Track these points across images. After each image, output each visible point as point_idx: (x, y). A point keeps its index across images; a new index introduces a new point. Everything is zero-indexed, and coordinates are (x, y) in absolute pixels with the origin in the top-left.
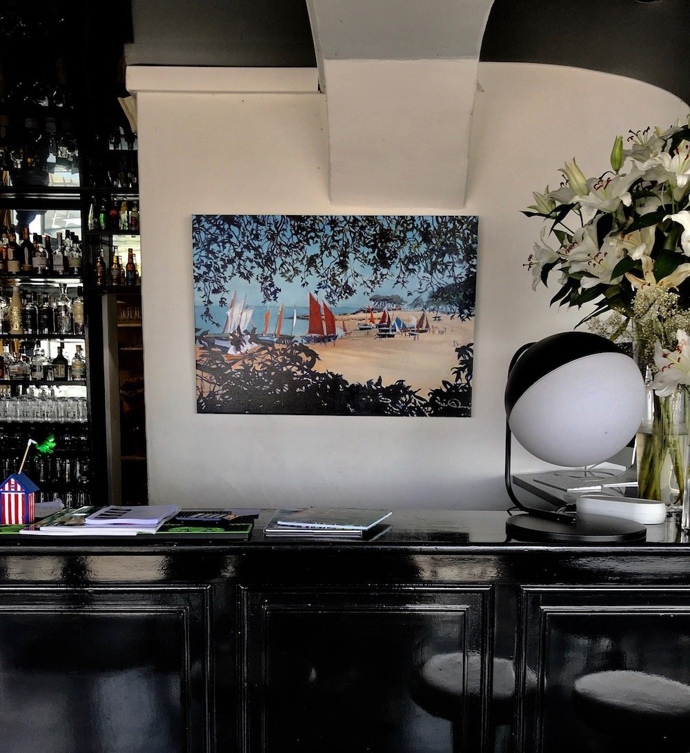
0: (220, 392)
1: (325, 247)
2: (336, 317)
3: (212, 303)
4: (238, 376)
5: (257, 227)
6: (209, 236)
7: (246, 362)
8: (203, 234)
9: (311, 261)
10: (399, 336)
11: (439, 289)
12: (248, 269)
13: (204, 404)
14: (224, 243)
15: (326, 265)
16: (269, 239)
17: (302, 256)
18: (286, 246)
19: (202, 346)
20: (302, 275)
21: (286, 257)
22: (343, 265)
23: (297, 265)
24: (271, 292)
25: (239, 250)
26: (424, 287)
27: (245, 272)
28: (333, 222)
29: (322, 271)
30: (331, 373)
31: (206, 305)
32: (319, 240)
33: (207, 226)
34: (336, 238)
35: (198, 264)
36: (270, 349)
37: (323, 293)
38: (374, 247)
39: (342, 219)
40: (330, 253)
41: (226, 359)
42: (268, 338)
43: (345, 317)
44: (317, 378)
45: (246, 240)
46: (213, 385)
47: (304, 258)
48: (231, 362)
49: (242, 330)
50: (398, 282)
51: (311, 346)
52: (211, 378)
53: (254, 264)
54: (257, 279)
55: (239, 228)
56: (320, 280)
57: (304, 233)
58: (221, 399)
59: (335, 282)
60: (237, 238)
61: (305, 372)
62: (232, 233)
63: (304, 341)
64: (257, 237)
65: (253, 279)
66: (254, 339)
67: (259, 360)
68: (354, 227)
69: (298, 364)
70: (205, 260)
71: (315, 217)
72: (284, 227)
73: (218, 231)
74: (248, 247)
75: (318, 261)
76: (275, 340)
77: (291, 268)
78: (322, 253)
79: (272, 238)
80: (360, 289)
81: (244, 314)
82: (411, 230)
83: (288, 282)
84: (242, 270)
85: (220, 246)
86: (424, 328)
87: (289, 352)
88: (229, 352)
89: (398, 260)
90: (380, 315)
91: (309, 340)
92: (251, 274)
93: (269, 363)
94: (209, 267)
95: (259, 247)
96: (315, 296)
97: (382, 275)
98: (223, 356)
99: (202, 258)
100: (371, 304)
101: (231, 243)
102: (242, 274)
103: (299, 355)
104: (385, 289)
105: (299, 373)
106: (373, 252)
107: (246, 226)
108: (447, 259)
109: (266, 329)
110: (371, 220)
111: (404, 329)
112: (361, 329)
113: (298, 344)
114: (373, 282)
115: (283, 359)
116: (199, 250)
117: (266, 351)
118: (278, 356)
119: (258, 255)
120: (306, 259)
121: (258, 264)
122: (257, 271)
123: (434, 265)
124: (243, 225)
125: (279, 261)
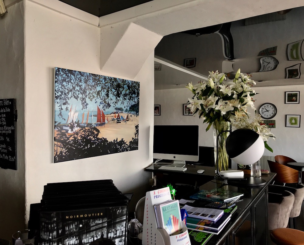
0: (64, 151)
1: (102, 88)
2: (105, 115)
3: (63, 109)
4: (72, 143)
5: (81, 76)
6: (63, 78)
7: (75, 136)
8: (60, 77)
9: (98, 93)
10: (122, 123)
11: (132, 106)
12: (77, 94)
13: (57, 158)
14: (68, 82)
15: (103, 95)
16: (85, 83)
17: (96, 91)
18: (90, 86)
19: (58, 130)
20: (95, 98)
21: (90, 91)
22: (107, 95)
23: (94, 94)
24: (85, 105)
25: (74, 86)
26: (128, 105)
27: (76, 96)
28: (105, 78)
29: (101, 97)
30: (103, 138)
31: (60, 110)
32: (101, 85)
33: (62, 73)
34: (106, 85)
35: (57, 91)
36: (84, 129)
37: (102, 106)
38: (116, 90)
39: (107, 78)
40: (104, 90)
41: (67, 135)
42: (83, 125)
43: (108, 116)
44: (99, 141)
45: (77, 82)
46: (62, 148)
47: (96, 92)
48: (69, 136)
49: (74, 122)
50: (122, 103)
51: (97, 128)
52: (61, 145)
53: (79, 93)
54: (80, 99)
55: (74, 76)
56: (101, 101)
57: (96, 81)
58: (65, 155)
59: (105, 102)
60: (74, 81)
61: (95, 138)
62: (71, 78)
63: (95, 125)
64: (81, 81)
65: (79, 99)
66: (78, 125)
67: (80, 135)
68: (111, 81)
69: (93, 135)
70: (61, 89)
71: (100, 75)
72: (90, 78)
73: (66, 76)
74: (77, 85)
75: (100, 93)
76: (86, 125)
77: (92, 95)
78: (102, 90)
79: (86, 82)
80: (112, 105)
81: (75, 114)
82: (125, 85)
83: (91, 101)
84: (75, 95)
85: (67, 83)
86: (128, 119)
87: (90, 130)
88: (69, 132)
89: (122, 95)
90: (117, 115)
91: (97, 125)
92: (78, 97)
93: (83, 136)
94: (62, 92)
95: (82, 85)
96: (99, 107)
97: (118, 100)
98: (66, 134)
99: (59, 88)
100: (115, 111)
101: (71, 83)
102: (75, 97)
103: (94, 131)
104: (119, 105)
105: (93, 139)
106: (116, 92)
107: (77, 75)
108: (133, 96)
109: (83, 120)
110: (115, 79)
111: (124, 120)
112: (112, 120)
113: (93, 127)
114: (115, 102)
115: (88, 133)
116: (58, 84)
118: (86, 132)
119: (81, 89)
120: (97, 92)
121: (81, 92)
122: (80, 96)
123: (131, 97)
124: (76, 75)
125: (88, 92)
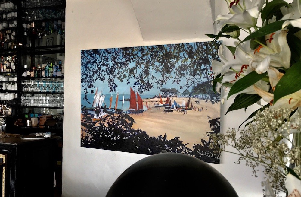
0: (90, 137)
1: (138, 63)
2: (143, 100)
3: (88, 93)
4: (98, 129)
5: (107, 54)
6: (87, 60)
7: (102, 122)
8: (85, 59)
9: (131, 71)
10: (176, 112)
11: (198, 85)
12: (103, 75)
13: (83, 142)
14: (93, 63)
15: (138, 73)
16: (112, 60)
17: (127, 68)
18: (120, 63)
19: (83, 114)
20: (127, 78)
21: (120, 69)
22: (147, 72)
23: (125, 73)
24: (113, 87)
25: (99, 66)
26: (189, 84)
27: (102, 77)
28: (142, 49)
29: (136, 76)
30: (140, 130)
31: (85, 94)
32: (135, 60)
33: (86, 55)
34: (143, 58)
35: (82, 74)
36: (112, 116)
37: (137, 87)
38: (162, 62)
39: (146, 48)
40: (140, 66)
41: (93, 120)
42: (111, 111)
43: (147, 100)
44: (134, 133)
45: (102, 61)
46: (87, 133)
47: (128, 69)
48: (95, 122)
49: (100, 106)
50: (175, 81)
51: (131, 115)
52: (86, 129)
54: (107, 80)
55: (100, 55)
56: (135, 80)
57: (128, 56)
58: (90, 141)
59: (143, 82)
60: (99, 60)
61: (128, 129)
62: (96, 58)
63: (128, 112)
64: (107, 60)
65: (105, 81)
66: (105, 111)
67: (107, 121)
68: (152, 52)
69: (124, 124)
70: (85, 72)
71: (133, 48)
72: (119, 54)
73: (91, 57)
74: (103, 65)
75: (135, 70)
76: (114, 111)
77: (122, 75)
78: (137, 66)
79: (114, 59)
80: (155, 85)
81: (101, 98)
82: (182, 51)
83: (120, 82)
85: (91, 65)
86: (190, 107)
87: (120, 118)
88: (94, 117)
89: (175, 69)
90: (165, 99)
91: (130, 112)
92: (104, 78)
93: (111, 123)
94: (87, 75)
95: (108, 64)
96: (133, 89)
97: (166, 77)
98: (92, 119)
99: (84, 71)
100: (161, 93)
101: (96, 63)
102: (100, 78)
103: (125, 120)
104: (169, 85)
105: (125, 129)
106: (162, 65)
107: (102, 54)
108: (203, 67)
109: (111, 105)
110: (161, 47)
111: (179, 108)
112: (156, 107)
113: (125, 114)
114: (162, 81)
115: (118, 121)
116: (83, 67)
117: (110, 117)
118: (115, 120)
119: (108, 68)
120: (129, 70)
121: (107, 73)
122: (107, 77)
123: (195, 71)
124: (101, 54)
125: (117, 71)
